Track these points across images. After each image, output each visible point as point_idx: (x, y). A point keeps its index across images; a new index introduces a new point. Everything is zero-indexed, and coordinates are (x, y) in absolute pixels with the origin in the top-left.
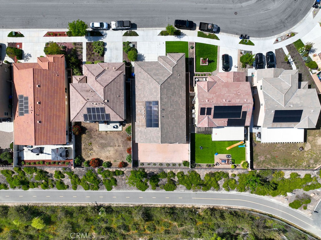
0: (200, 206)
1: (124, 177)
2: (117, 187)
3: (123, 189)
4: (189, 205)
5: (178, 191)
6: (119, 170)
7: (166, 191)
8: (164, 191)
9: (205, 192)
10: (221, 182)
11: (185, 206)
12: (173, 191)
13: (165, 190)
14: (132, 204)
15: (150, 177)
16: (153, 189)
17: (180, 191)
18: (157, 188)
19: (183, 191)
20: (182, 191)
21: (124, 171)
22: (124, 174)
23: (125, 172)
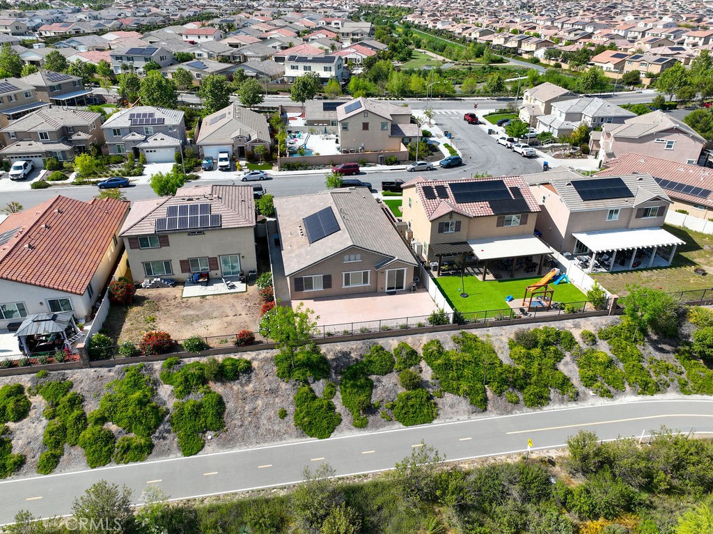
0: (550, 455)
1: (250, 388)
2: (223, 435)
3: (245, 440)
4: (509, 456)
5: (448, 420)
6: (236, 358)
7: (406, 425)
8: (398, 428)
9: (538, 412)
10: (569, 368)
11: (493, 461)
12: (430, 421)
13: (401, 425)
14: (283, 488)
15: (341, 373)
16: (356, 426)
17: (455, 419)
18: (371, 418)
19: (466, 417)
20: (461, 418)
21: (253, 359)
22: (253, 374)
23: (255, 364)
